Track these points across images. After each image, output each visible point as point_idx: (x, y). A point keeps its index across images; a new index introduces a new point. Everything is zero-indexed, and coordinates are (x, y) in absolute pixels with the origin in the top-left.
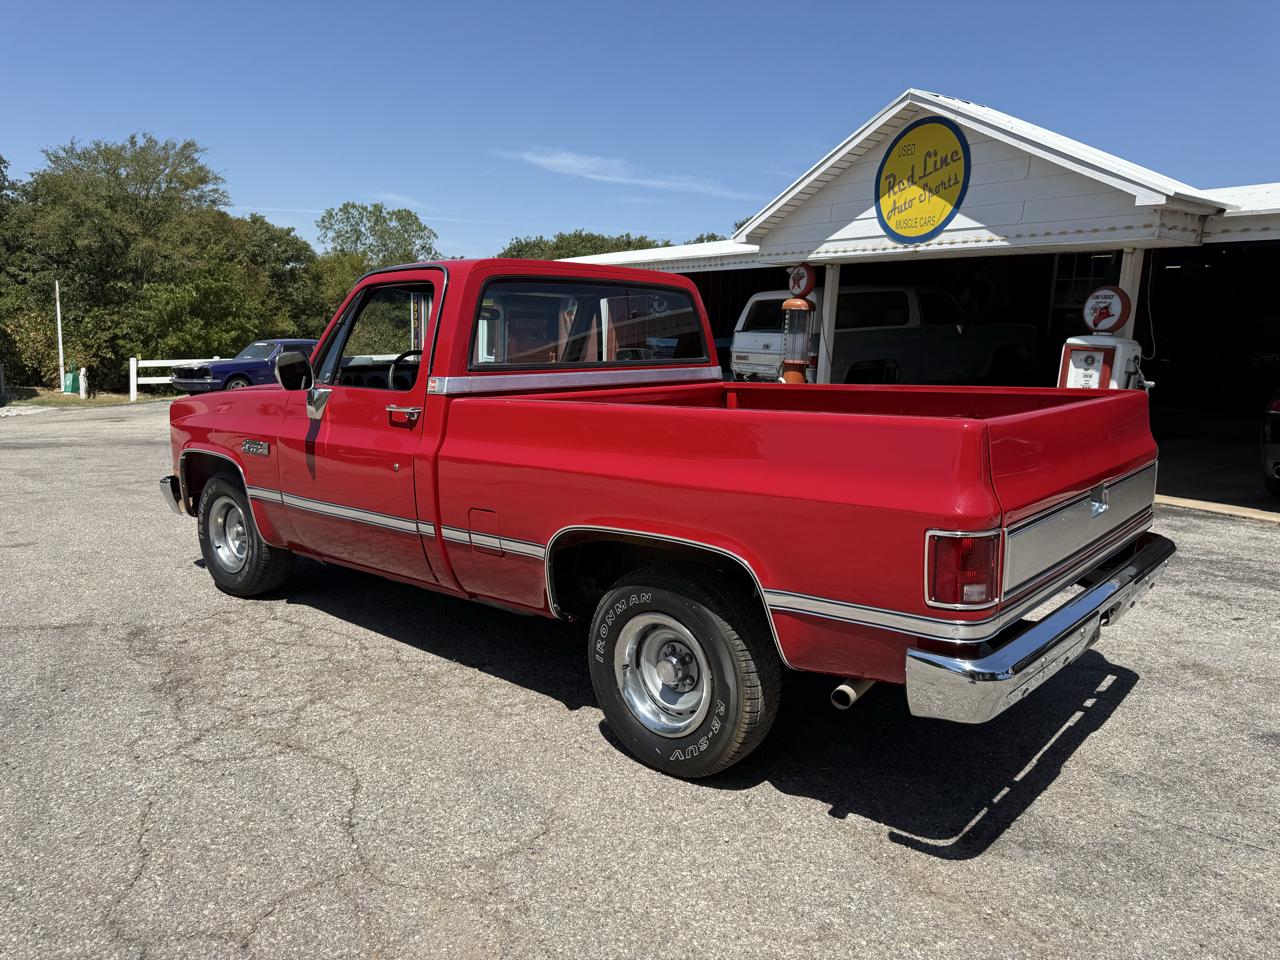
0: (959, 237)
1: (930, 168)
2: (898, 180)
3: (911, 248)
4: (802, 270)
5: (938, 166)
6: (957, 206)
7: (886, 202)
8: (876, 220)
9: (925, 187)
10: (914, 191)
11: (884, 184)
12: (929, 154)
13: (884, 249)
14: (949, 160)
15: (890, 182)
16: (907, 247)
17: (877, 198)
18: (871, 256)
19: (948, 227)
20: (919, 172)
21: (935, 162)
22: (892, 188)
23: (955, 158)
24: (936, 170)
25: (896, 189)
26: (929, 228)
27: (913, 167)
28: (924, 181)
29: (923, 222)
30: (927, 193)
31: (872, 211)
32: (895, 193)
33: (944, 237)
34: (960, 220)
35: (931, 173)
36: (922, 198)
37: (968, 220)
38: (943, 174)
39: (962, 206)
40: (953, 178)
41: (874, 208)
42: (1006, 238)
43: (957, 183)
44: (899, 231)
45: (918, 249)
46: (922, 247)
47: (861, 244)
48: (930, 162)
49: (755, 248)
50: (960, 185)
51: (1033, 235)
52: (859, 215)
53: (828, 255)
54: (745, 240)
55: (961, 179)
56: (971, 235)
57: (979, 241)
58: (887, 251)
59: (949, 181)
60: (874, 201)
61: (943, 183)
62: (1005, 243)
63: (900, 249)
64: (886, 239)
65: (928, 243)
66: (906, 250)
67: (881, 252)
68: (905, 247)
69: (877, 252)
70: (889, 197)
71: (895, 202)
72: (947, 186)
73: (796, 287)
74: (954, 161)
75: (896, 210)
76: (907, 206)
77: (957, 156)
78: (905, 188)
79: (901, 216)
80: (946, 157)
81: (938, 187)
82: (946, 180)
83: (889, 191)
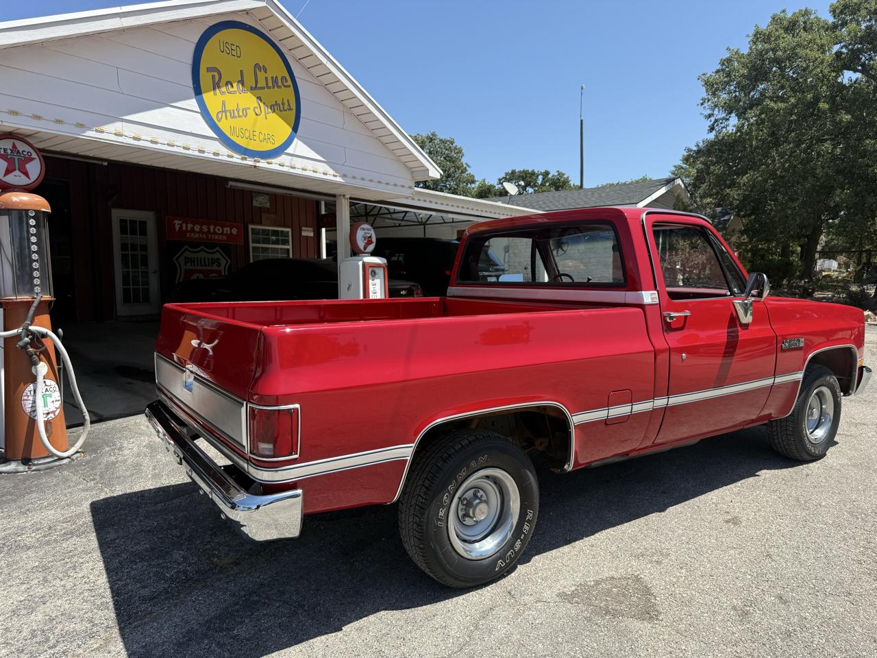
0: (299, 163)
1: (261, 83)
2: (223, 82)
3: (250, 162)
5: (270, 84)
6: (295, 129)
7: (212, 99)
8: (199, 116)
9: (259, 98)
10: (247, 100)
11: (205, 78)
12: (257, 67)
13: (215, 154)
14: (280, 83)
15: (213, 78)
16: (245, 159)
17: (198, 92)
19: (289, 150)
20: (250, 81)
21: (266, 78)
22: (219, 87)
23: (286, 84)
24: (268, 87)
25: (224, 89)
26: (269, 147)
27: (241, 72)
28: (257, 92)
29: (262, 137)
30: (262, 104)
31: (193, 104)
32: (223, 93)
33: (283, 159)
34: (298, 147)
35: (263, 88)
36: (258, 111)
37: (307, 149)
38: (277, 95)
39: (299, 132)
40: (286, 103)
41: (195, 101)
42: (344, 176)
43: (290, 109)
44: (234, 138)
45: (258, 164)
46: (263, 164)
47: (180, 140)
50: (294, 113)
51: (354, 177)
52: (172, 102)
55: (293, 106)
56: (310, 165)
57: (316, 172)
58: (220, 157)
59: (283, 104)
60: (192, 92)
61: (276, 104)
62: (339, 179)
63: (237, 159)
64: (217, 143)
65: (269, 161)
66: (245, 162)
67: (211, 156)
68: (242, 159)
69: (206, 155)
70: (215, 94)
71: (224, 103)
72: (282, 109)
73: (17, 172)
74: (285, 86)
75: (228, 114)
76: (241, 114)
77: (287, 81)
78: (234, 92)
79: (237, 123)
80: (276, 77)
81: (274, 106)
82: (280, 102)
83: (214, 89)
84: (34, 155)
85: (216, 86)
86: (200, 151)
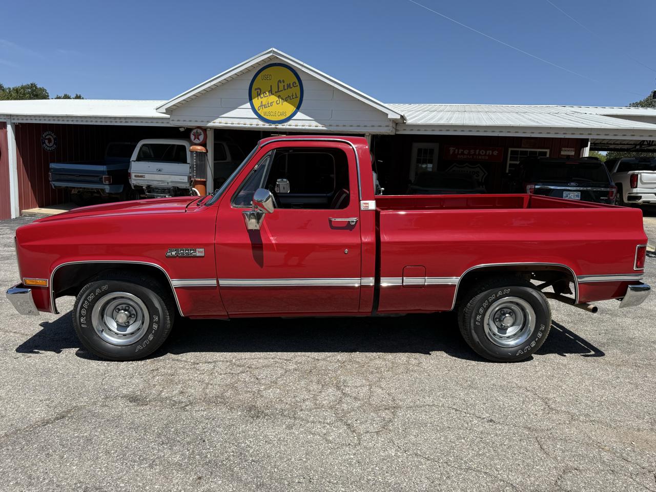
0: (300, 123)
1: (281, 88)
2: (262, 92)
3: (273, 126)
4: (199, 131)
5: (286, 88)
6: (298, 108)
7: (257, 102)
8: (251, 110)
9: (279, 97)
10: (273, 98)
11: (254, 92)
12: (280, 81)
13: (257, 125)
14: (291, 86)
15: (258, 92)
17: (251, 99)
18: (249, 128)
19: (294, 118)
20: (275, 89)
21: (284, 86)
22: (260, 95)
23: (295, 85)
24: (284, 89)
25: (262, 96)
26: (283, 118)
27: (271, 86)
28: (278, 94)
29: (279, 114)
30: (280, 100)
31: (248, 105)
32: (262, 98)
33: (291, 122)
34: (299, 115)
35: (282, 90)
36: (278, 102)
37: (305, 116)
38: (289, 92)
39: (300, 109)
40: (294, 94)
41: (249, 104)
42: (325, 126)
43: (296, 97)
44: (265, 117)
45: (277, 127)
46: (280, 126)
47: (242, 121)
48: (281, 85)
49: (168, 116)
50: (298, 99)
51: (337, 126)
52: (239, 106)
53: (221, 124)
54: (165, 111)
55: (299, 95)
56: (307, 123)
57: (311, 126)
58: (259, 126)
59: (292, 96)
60: (248, 100)
61: (289, 96)
62: (324, 128)
63: (267, 126)
64: (258, 120)
65: (283, 124)
66: (271, 127)
67: (255, 126)
68: (270, 125)
69: (253, 126)
70: (258, 99)
71: (262, 102)
72: (292, 98)
73: (197, 139)
74: (294, 87)
75: (263, 107)
76: (269, 105)
77: (296, 84)
78: (267, 96)
79: (267, 110)
80: (290, 84)
81: (287, 98)
82: (291, 95)
83: (258, 96)
84: (202, 133)
85: (259, 95)
86: (250, 125)
